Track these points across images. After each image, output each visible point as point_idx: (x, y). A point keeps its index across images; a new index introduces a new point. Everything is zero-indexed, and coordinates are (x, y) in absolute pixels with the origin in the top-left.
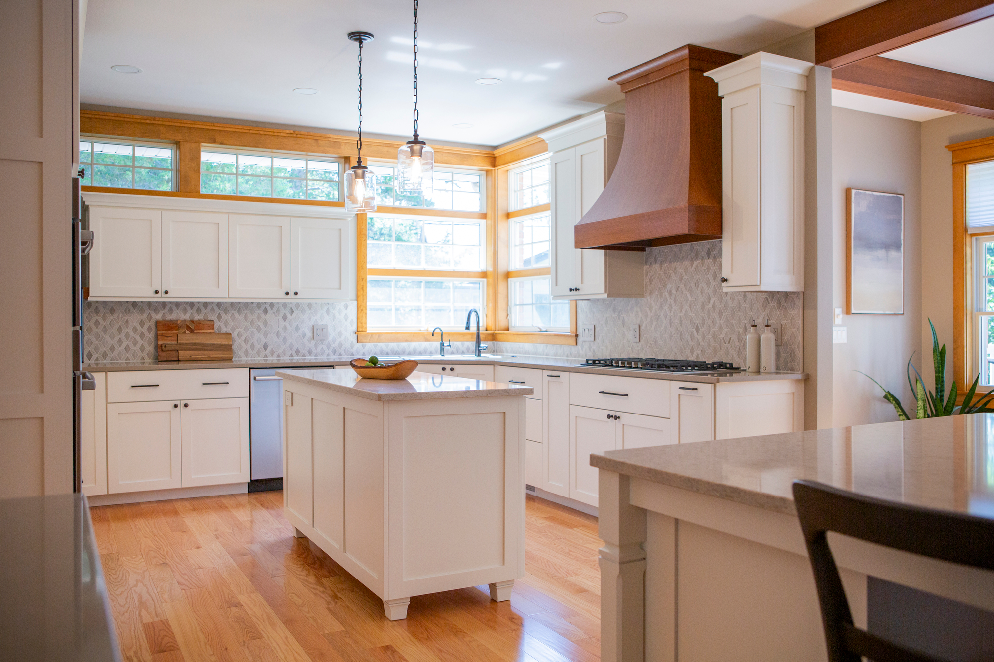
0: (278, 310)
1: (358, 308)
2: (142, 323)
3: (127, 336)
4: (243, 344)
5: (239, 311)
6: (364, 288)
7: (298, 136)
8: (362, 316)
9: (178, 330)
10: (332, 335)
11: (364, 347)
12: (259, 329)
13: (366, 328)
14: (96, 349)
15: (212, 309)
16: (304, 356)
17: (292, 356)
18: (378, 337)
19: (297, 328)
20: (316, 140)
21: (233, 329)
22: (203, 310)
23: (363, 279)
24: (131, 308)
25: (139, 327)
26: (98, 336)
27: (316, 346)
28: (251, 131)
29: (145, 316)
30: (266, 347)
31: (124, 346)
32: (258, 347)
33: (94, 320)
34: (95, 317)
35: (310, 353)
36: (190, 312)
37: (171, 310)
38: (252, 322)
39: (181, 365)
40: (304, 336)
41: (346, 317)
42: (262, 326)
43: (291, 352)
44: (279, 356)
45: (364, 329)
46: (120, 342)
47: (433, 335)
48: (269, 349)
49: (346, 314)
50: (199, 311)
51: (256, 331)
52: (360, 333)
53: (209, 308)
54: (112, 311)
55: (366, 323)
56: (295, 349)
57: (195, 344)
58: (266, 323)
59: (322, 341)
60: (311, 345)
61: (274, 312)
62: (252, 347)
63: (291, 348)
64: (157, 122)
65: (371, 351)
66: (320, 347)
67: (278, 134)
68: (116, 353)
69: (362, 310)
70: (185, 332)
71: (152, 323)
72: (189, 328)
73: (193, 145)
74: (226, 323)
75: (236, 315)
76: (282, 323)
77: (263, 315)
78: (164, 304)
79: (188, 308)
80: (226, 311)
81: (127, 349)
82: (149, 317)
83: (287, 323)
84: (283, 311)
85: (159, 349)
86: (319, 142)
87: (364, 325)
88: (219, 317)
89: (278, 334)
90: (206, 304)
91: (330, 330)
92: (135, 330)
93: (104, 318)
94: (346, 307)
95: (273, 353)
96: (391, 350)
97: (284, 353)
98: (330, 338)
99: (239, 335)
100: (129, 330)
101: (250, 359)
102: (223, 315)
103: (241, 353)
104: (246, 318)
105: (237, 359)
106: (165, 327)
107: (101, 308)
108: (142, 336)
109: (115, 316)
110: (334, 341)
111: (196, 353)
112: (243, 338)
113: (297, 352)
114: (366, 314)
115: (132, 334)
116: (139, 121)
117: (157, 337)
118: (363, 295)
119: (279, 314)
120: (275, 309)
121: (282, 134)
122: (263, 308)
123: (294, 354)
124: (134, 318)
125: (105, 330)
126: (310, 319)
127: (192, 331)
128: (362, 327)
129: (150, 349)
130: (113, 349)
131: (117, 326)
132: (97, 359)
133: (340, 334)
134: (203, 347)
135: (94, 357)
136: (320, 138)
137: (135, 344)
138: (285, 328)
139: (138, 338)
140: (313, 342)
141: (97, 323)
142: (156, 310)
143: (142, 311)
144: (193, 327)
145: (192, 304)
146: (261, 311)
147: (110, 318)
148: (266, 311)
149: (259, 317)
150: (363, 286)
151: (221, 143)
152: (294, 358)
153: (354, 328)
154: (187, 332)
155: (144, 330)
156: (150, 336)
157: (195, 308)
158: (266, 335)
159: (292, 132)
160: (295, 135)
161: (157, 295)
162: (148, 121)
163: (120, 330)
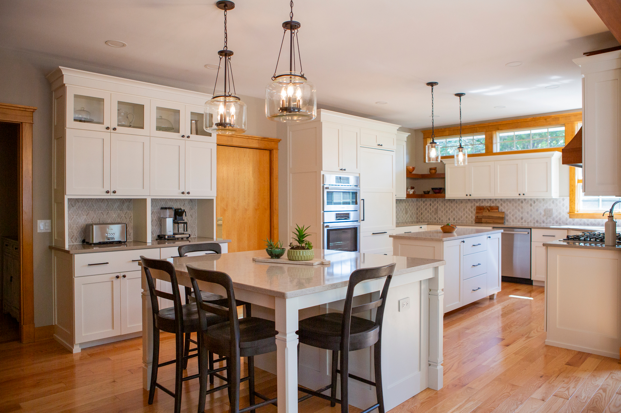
0: (528, 202)
1: (570, 200)
2: (472, 207)
3: (466, 212)
4: (512, 217)
5: (510, 202)
6: (574, 190)
7: (536, 119)
8: (572, 204)
9: (483, 210)
10: (555, 213)
11: (573, 220)
12: (519, 210)
13: (574, 211)
14: (456, 217)
15: (499, 201)
16: (540, 223)
17: (534, 223)
18: (582, 216)
19: (537, 210)
20: (546, 119)
21: (507, 210)
22: (495, 202)
23: (572, 186)
24: (468, 201)
25: (471, 209)
26: (457, 212)
27: (547, 219)
28: (514, 122)
29: (473, 204)
30: (522, 219)
31: (465, 216)
32: (518, 218)
33: (455, 206)
34: (456, 205)
35: (543, 222)
36: (490, 202)
37: (482, 202)
38: (516, 207)
39: (483, 225)
40: (541, 214)
41: (563, 205)
42: (520, 209)
43: (534, 221)
44: (528, 223)
45: (573, 211)
46: (464, 214)
47: (603, 216)
48: (523, 220)
49: (563, 204)
50: (493, 202)
51: (517, 211)
52: (572, 214)
53: (497, 201)
54: (462, 202)
55: (574, 208)
56: (536, 220)
57: (489, 216)
58: (522, 208)
59: (550, 216)
60: (544, 218)
61: (526, 203)
62: (516, 218)
63: (534, 219)
64: (476, 126)
65: (578, 223)
66: (549, 220)
67: (526, 120)
68: (463, 219)
69: (572, 201)
70: (486, 211)
71: (475, 207)
72: (488, 209)
73: (490, 133)
74: (504, 207)
75: (509, 204)
76: (530, 208)
77: (521, 204)
78: (469, 200)
79: (489, 201)
80: (504, 202)
81: (467, 217)
82: (474, 205)
83: (532, 208)
84: (530, 202)
85: (477, 217)
86: (547, 119)
87: (573, 209)
88: (501, 205)
89: (528, 213)
90: (496, 200)
91: (554, 211)
92: (469, 210)
93: (459, 205)
94: (563, 200)
95: (525, 221)
96: (590, 223)
97: (531, 222)
98: (554, 216)
99: (510, 213)
100: (467, 210)
101: (515, 223)
102: (503, 204)
103: (511, 221)
104: (513, 205)
105: (509, 223)
106: (480, 209)
107: (458, 201)
108: (472, 212)
109: (463, 204)
110: (557, 217)
111: (488, 220)
112: (512, 214)
113: (537, 221)
114: (575, 203)
115: (468, 211)
116: (469, 127)
117: (477, 213)
118: (573, 194)
119: (528, 204)
120: (526, 201)
121: (528, 120)
122: (521, 201)
123: (535, 222)
124: (469, 205)
125: (459, 210)
126: (543, 206)
127: (489, 211)
128: (572, 210)
129: (474, 217)
130: (462, 217)
131: (463, 209)
132: (456, 221)
133: (560, 213)
134: (492, 218)
135: (456, 220)
136: (546, 118)
137: (469, 215)
138: (531, 210)
139: (470, 213)
140: (545, 217)
141: (456, 207)
142: (477, 202)
143: (472, 202)
144: (490, 209)
145: (490, 200)
146: (520, 202)
147: (461, 205)
148: (522, 202)
149: (519, 205)
150: (573, 189)
151: (501, 130)
152: (542, 224)
153: (568, 210)
154: (487, 211)
155: (473, 210)
156: (474, 212)
157: (492, 201)
158: (522, 213)
159: (532, 118)
160: (534, 119)
161: (467, 196)
162: (472, 127)
163: (464, 210)
